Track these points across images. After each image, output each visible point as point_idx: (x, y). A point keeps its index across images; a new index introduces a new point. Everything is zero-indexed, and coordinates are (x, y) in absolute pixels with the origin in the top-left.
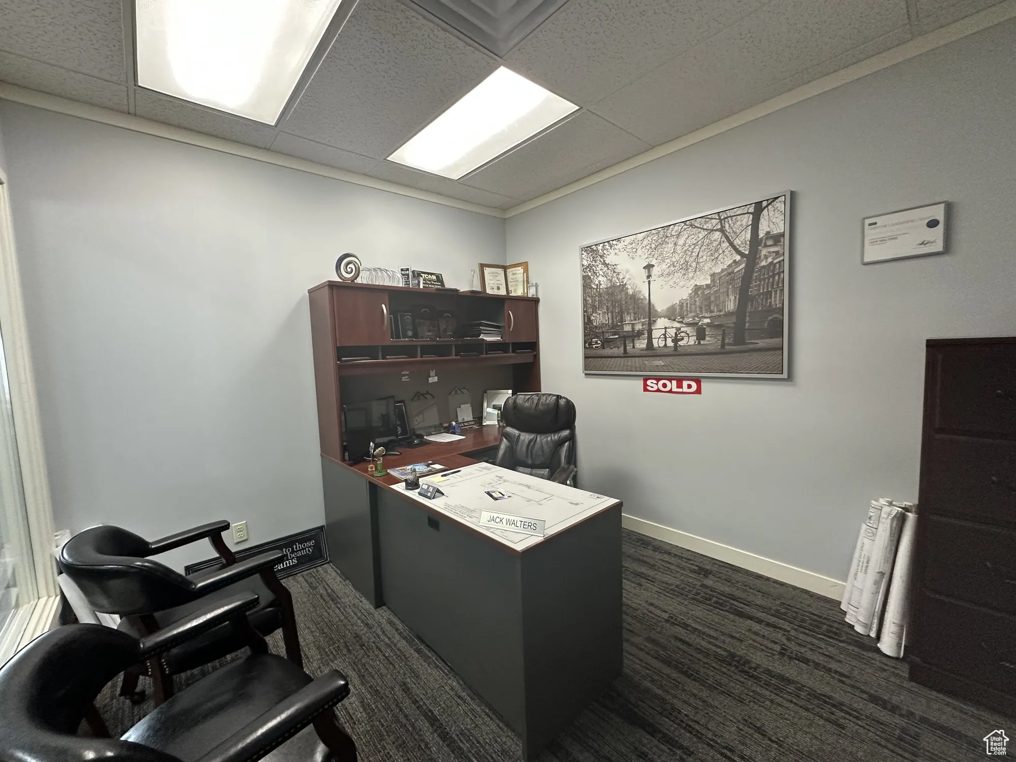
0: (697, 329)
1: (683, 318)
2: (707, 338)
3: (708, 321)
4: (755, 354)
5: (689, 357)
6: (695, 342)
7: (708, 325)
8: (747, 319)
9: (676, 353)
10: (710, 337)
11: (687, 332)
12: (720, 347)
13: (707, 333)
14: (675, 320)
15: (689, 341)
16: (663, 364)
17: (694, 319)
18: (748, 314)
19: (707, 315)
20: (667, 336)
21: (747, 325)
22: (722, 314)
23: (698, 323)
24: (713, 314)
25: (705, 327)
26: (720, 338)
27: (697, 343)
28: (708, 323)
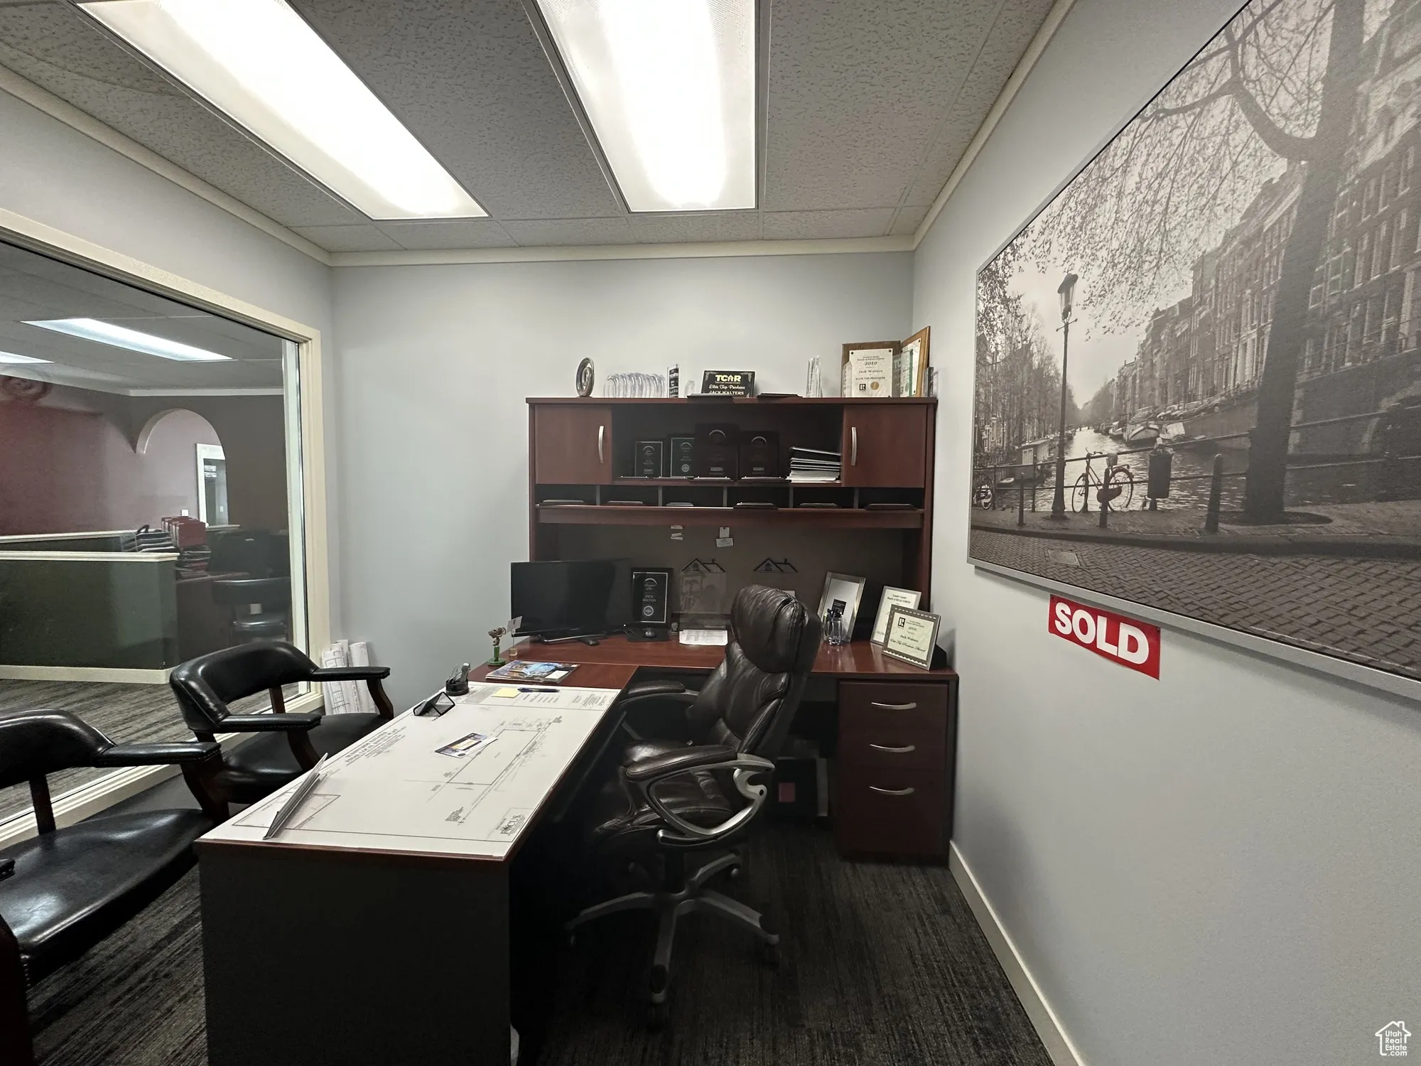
0: (1152, 460)
1: (1123, 424)
2: (1174, 492)
3: (1176, 429)
4: (1313, 566)
5: (1128, 549)
6: (1144, 505)
7: (1180, 444)
8: (1297, 415)
9: (1101, 533)
10: (1182, 488)
11: (1131, 471)
12: (1203, 524)
13: (1174, 473)
14: (1106, 433)
15: (1132, 499)
16: (1077, 563)
17: (1147, 428)
18: (1299, 393)
19: (1178, 409)
20: (1091, 483)
21: (1294, 438)
22: (1217, 401)
23: (1153, 440)
24: (1194, 405)
25: (1170, 451)
26: (1206, 491)
27: (1148, 506)
28: (1178, 437)
